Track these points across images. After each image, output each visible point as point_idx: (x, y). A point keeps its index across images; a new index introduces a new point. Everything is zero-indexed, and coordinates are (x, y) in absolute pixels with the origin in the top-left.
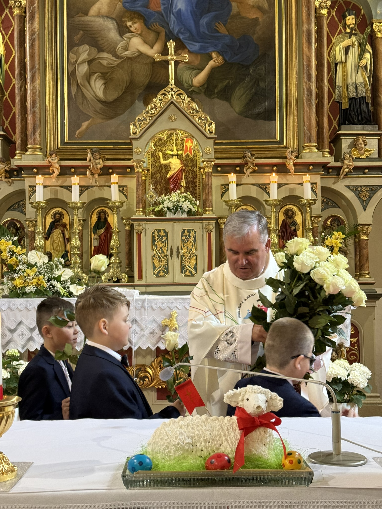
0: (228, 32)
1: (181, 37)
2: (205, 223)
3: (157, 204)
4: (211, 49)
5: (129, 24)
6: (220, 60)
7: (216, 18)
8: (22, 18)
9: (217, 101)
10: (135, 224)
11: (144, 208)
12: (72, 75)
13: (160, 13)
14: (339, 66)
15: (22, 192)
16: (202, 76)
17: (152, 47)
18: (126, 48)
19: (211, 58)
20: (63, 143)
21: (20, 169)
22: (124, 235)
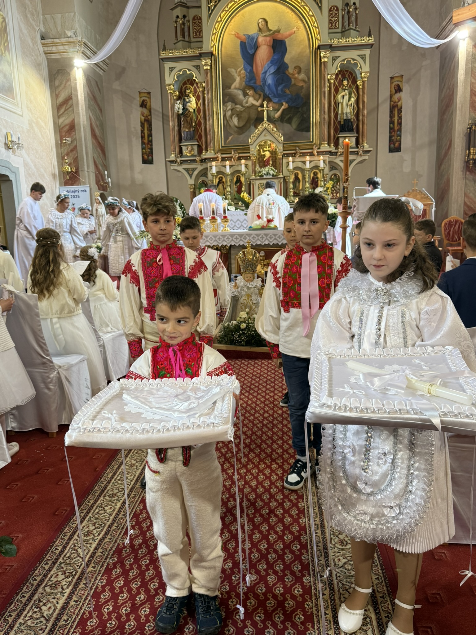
0: (290, 92)
1: (270, 96)
2: (279, 179)
3: (260, 172)
4: (283, 101)
5: (248, 91)
6: (287, 105)
7: (285, 87)
8: (203, 92)
9: (285, 124)
10: (252, 181)
11: (255, 174)
12: (225, 116)
13: (261, 86)
14: (340, 104)
15: (207, 168)
16: (279, 113)
17: (258, 101)
18: (247, 103)
19: (283, 105)
20: (222, 146)
21: (206, 159)
22: (247, 185)
